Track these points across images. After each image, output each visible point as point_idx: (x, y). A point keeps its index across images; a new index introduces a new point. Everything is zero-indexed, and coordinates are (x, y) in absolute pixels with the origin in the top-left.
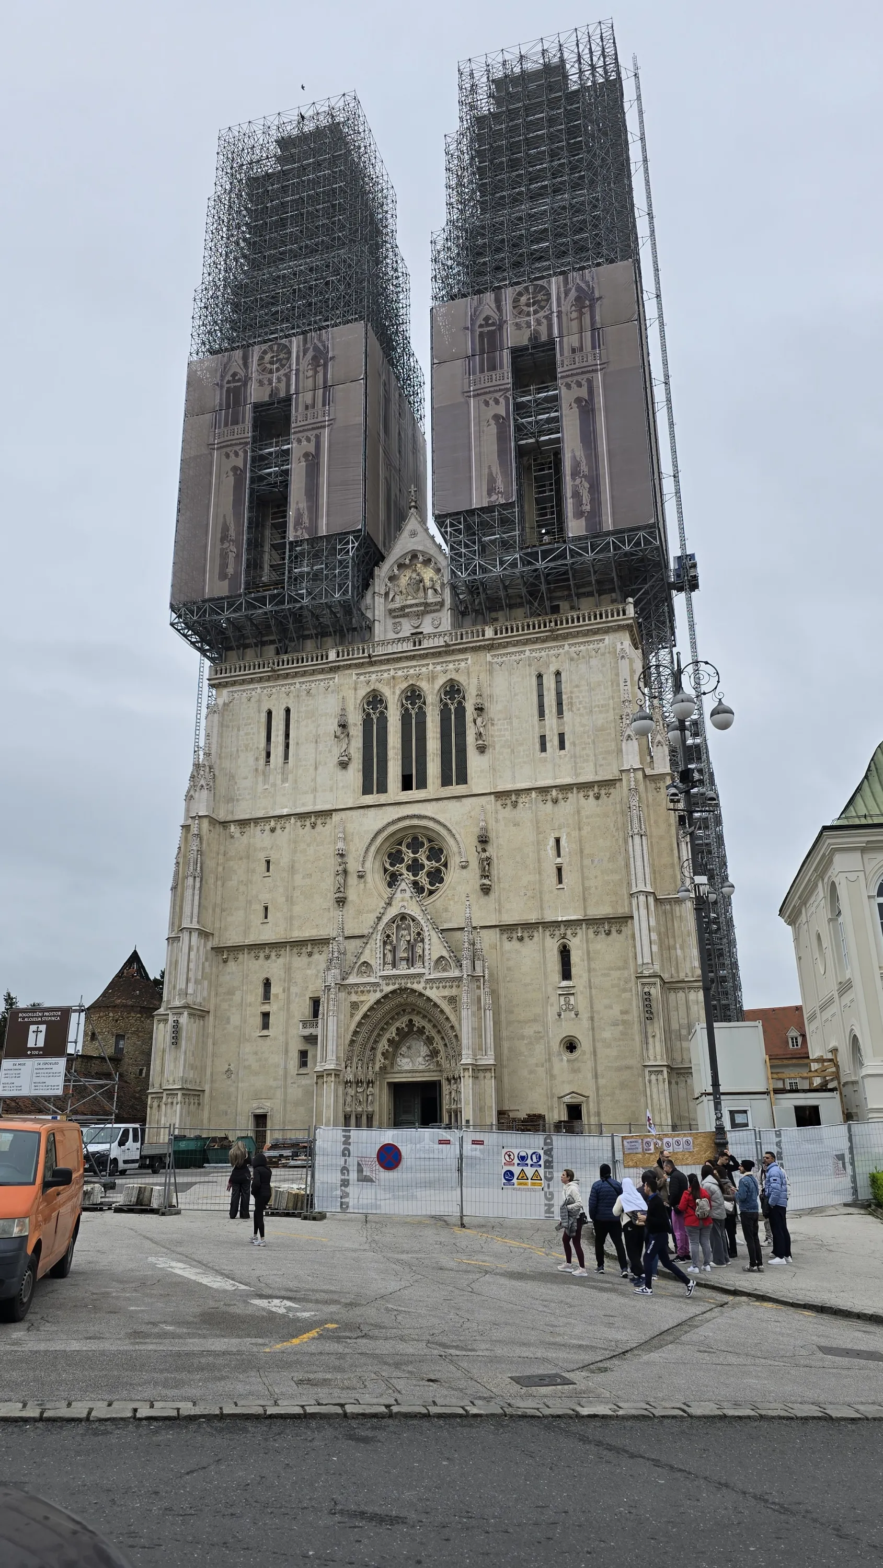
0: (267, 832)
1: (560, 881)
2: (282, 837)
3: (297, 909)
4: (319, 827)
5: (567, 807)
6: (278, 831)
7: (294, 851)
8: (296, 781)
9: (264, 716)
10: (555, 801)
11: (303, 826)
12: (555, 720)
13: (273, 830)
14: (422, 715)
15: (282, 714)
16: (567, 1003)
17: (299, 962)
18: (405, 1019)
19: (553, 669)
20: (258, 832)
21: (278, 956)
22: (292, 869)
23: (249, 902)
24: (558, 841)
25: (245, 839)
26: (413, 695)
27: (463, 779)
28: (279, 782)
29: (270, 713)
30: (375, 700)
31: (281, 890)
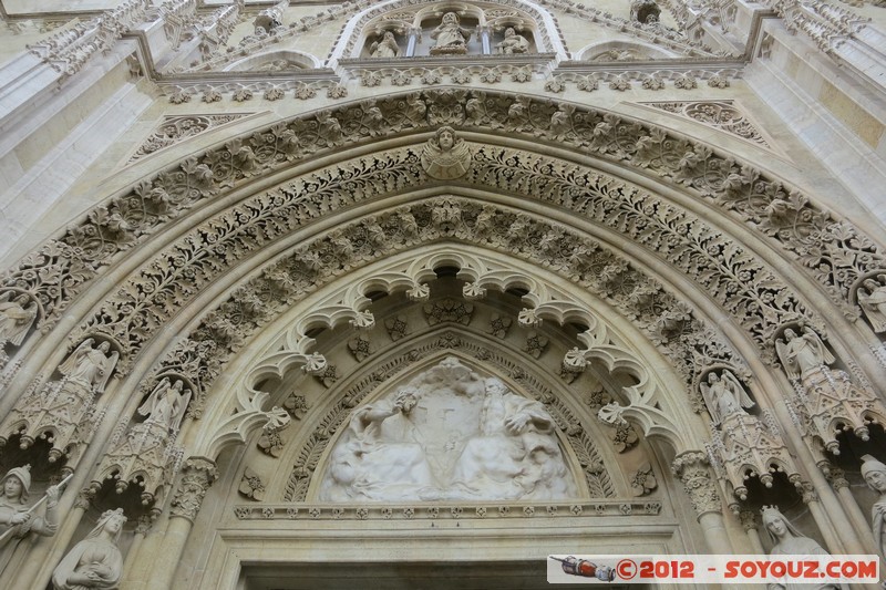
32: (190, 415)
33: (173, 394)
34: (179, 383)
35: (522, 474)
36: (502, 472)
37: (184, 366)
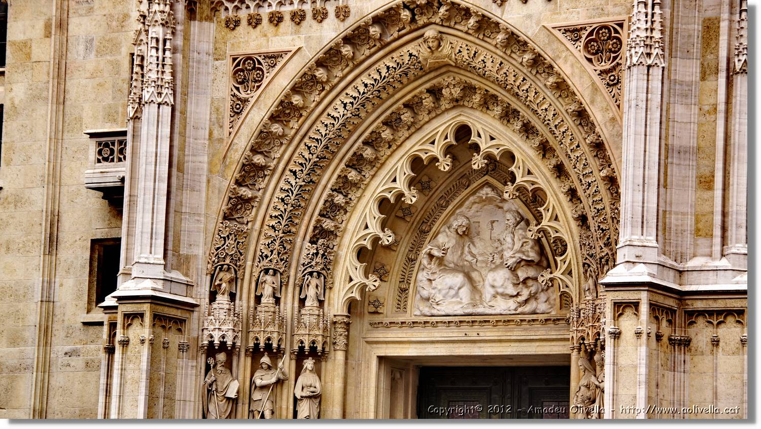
32: (327, 287)
33: (314, 281)
34: (315, 274)
35: (518, 295)
36: (507, 295)
37: (313, 263)
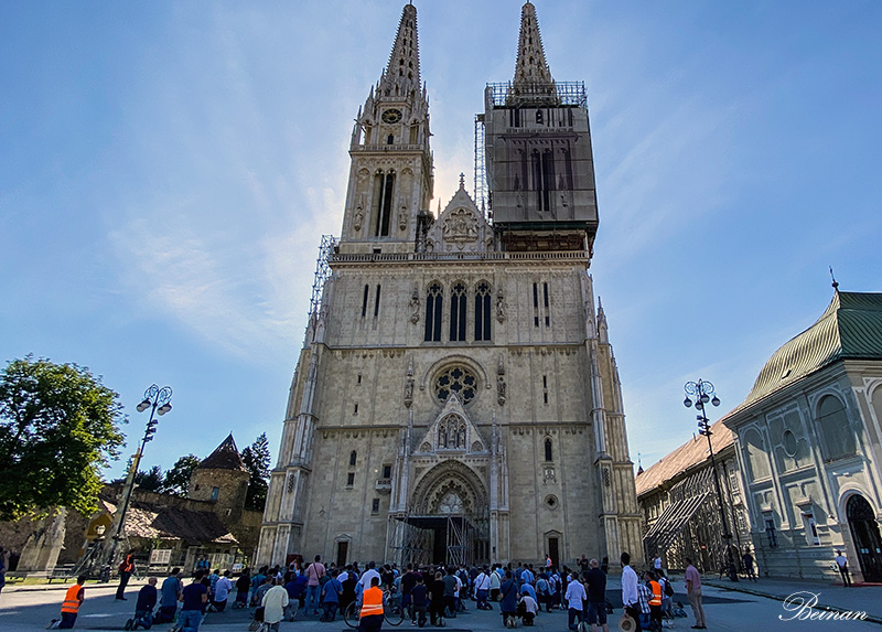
0: (361, 358)
1: (546, 401)
2: (371, 363)
3: (377, 408)
4: (396, 358)
5: (550, 359)
6: (368, 358)
7: (378, 372)
8: (381, 329)
9: (363, 287)
10: (543, 354)
11: (385, 356)
12: (543, 309)
13: (364, 357)
14: (464, 299)
15: (376, 288)
16: (550, 474)
17: (377, 441)
18: (449, 480)
19: (542, 281)
20: (355, 358)
21: (363, 436)
22: (376, 382)
23: (345, 401)
24: (545, 378)
25: (345, 361)
26: (459, 287)
27: (488, 337)
28: (370, 328)
29: (367, 287)
30: (435, 287)
31: (368, 394)
